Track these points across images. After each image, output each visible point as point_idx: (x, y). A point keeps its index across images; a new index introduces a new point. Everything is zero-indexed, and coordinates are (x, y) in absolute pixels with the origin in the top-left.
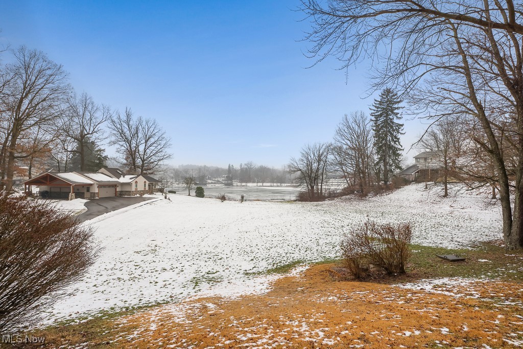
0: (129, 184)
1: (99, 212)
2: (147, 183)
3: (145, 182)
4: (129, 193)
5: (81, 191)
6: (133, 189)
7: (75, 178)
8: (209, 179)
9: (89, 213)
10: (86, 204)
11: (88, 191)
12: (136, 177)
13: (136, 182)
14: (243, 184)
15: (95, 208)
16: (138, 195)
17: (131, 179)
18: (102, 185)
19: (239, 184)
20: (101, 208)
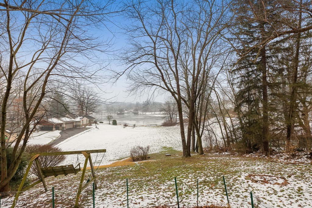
0: (79, 122)
1: (66, 137)
2: (88, 120)
3: (87, 120)
4: (79, 126)
5: (58, 126)
6: (81, 124)
7: (55, 120)
8: (126, 110)
9: (62, 138)
10: (60, 133)
11: (61, 126)
12: (83, 118)
13: (83, 120)
14: (144, 113)
15: (65, 135)
16: (84, 127)
17: (80, 119)
18: (67, 123)
19: (141, 113)
20: (67, 135)
